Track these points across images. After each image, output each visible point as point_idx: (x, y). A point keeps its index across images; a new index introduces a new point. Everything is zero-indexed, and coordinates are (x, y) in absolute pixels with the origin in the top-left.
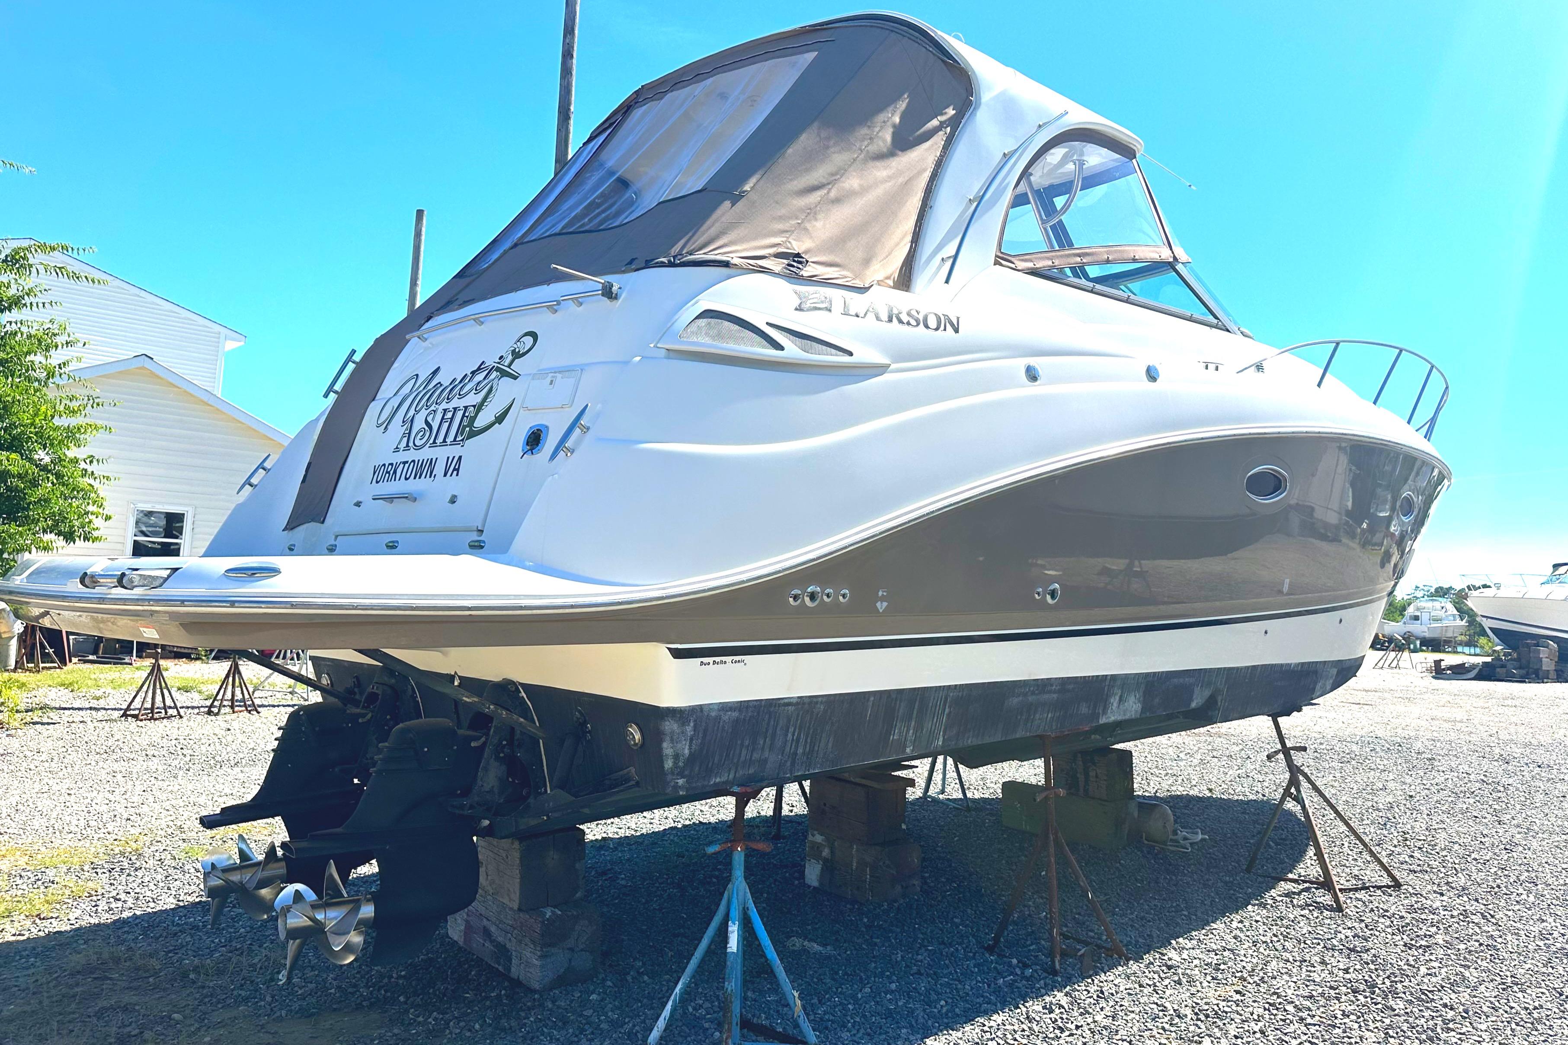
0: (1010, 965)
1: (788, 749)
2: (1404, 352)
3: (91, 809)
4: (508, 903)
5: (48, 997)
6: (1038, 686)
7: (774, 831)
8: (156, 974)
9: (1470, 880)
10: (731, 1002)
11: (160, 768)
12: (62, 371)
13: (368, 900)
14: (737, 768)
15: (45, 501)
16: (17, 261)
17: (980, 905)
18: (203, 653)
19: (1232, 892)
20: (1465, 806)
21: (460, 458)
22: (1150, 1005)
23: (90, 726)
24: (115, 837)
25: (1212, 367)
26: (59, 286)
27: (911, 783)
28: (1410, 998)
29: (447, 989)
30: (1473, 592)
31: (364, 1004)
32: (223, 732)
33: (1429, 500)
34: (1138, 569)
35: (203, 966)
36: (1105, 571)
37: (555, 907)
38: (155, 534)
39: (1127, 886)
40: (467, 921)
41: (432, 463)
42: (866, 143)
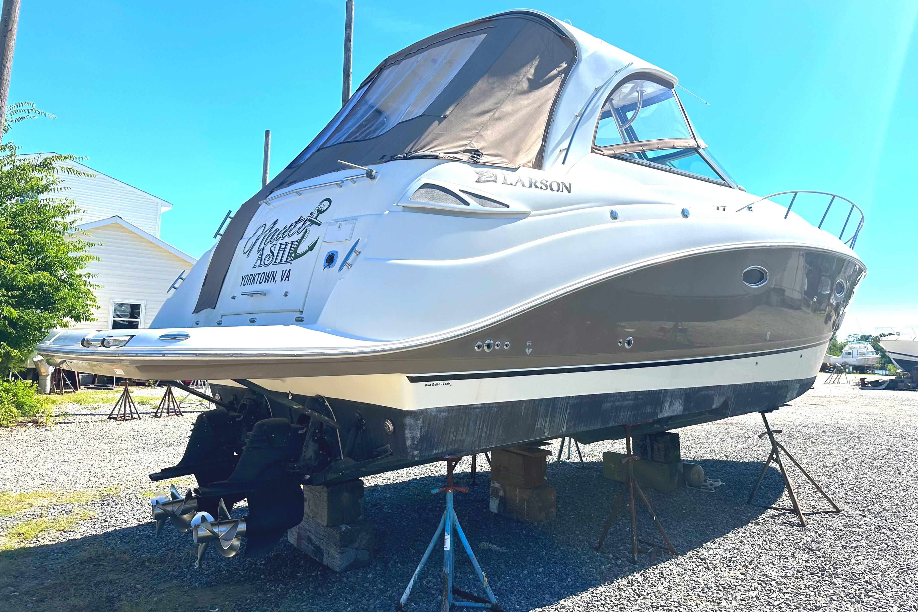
0: (608, 558)
1: (476, 434)
2: (836, 197)
3: (91, 470)
4: (321, 522)
5: (69, 576)
6: (621, 396)
7: (472, 481)
8: (127, 563)
9: (882, 508)
10: (447, 579)
11: (129, 448)
12: (72, 226)
13: (243, 521)
14: (447, 445)
15: (64, 299)
16: (46, 165)
17: (590, 523)
18: (152, 383)
19: (739, 515)
20: (879, 465)
21: (290, 270)
22: (691, 582)
23: (91, 424)
24: (105, 486)
25: (721, 209)
26: (69, 179)
27: (550, 453)
28: (845, 577)
29: (288, 571)
30: (883, 338)
31: (242, 579)
32: (163, 427)
33: (854, 284)
34: (681, 328)
35: (153, 558)
36: (662, 329)
37: (347, 524)
38: (125, 316)
39: (677, 512)
40: (298, 533)
41: (274, 274)
42: (515, 85)
